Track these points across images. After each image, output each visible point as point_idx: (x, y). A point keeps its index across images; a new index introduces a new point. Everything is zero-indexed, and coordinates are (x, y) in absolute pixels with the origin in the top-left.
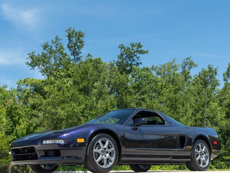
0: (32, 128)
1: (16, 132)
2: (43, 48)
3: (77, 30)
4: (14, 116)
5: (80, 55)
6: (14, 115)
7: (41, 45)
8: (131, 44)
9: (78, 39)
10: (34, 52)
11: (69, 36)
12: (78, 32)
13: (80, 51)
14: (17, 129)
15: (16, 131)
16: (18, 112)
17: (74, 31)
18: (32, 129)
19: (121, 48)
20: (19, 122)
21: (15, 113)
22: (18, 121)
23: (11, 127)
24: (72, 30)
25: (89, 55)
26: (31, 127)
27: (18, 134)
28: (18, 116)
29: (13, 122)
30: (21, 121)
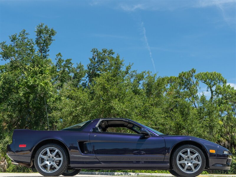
2: (11, 40)
3: (50, 28)
5: (48, 53)
7: (9, 36)
8: (103, 50)
9: (50, 36)
10: (5, 42)
11: (40, 32)
12: (50, 29)
13: (48, 49)
17: (46, 27)
19: (94, 52)
24: (44, 27)
25: (60, 54)
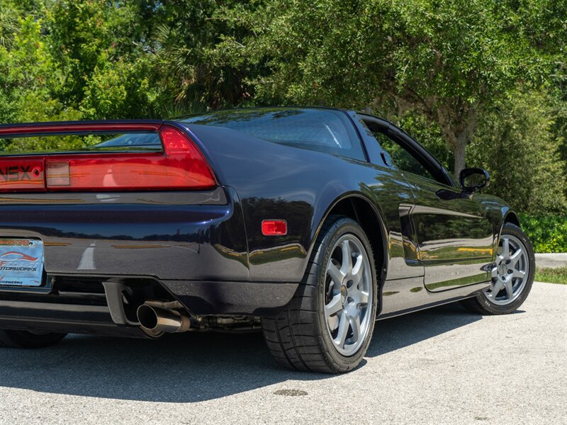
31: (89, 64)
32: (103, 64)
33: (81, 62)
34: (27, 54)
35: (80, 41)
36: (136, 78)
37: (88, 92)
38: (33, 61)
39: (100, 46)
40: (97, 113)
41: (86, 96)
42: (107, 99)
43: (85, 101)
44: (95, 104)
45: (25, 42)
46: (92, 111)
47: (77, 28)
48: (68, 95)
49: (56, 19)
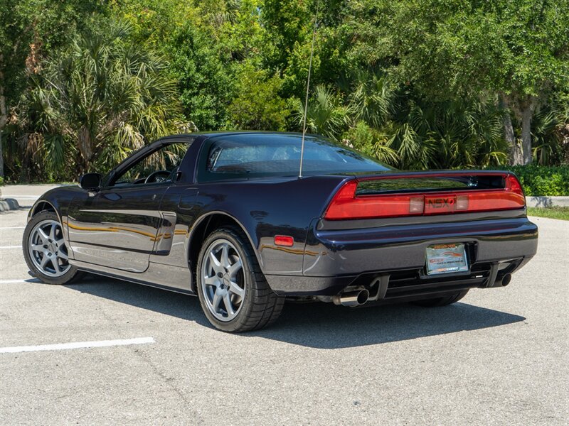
0: (337, 51)
1: (295, 64)
4: (287, 20)
6: (286, 15)
14: (296, 56)
15: (295, 61)
16: (295, 7)
18: (338, 55)
20: (300, 35)
21: (289, 10)
22: (297, 33)
23: (279, 46)
26: (335, 48)
27: (301, 70)
28: (298, 20)
29: (285, 34)
30: (304, 31)
31: (292, 38)
32: (303, 38)
33: (285, 37)
34: (246, 26)
35: (284, 20)
36: (329, 48)
37: (290, 62)
38: (252, 32)
39: (301, 22)
40: (298, 79)
41: (289, 65)
42: (305, 67)
43: (288, 69)
44: (296, 71)
45: (244, 17)
46: (293, 78)
47: (281, 10)
48: (277, 63)
49: (265, 3)
